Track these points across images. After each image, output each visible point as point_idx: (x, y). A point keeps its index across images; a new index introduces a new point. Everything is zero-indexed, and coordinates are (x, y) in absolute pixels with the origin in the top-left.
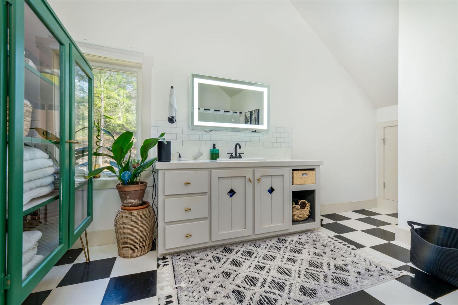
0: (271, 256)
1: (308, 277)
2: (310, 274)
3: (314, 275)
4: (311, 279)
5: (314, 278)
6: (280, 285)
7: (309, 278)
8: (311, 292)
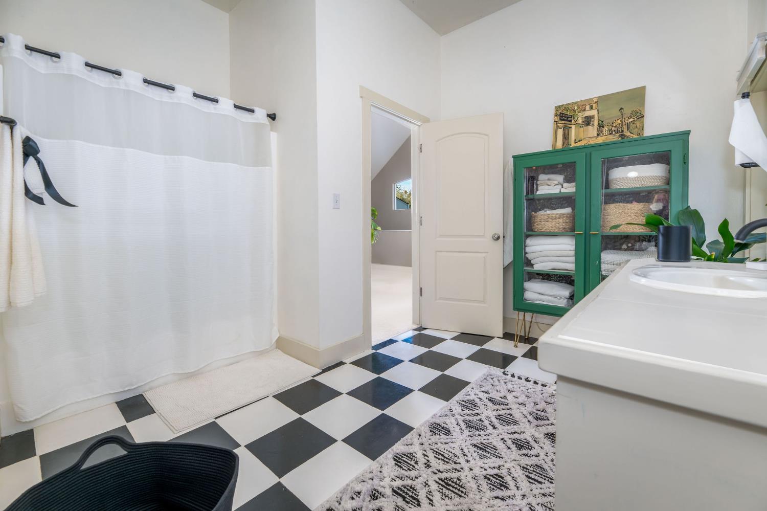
0: (540, 483)
1: (450, 454)
2: (451, 462)
3: (444, 461)
4: (445, 451)
5: (442, 455)
6: (473, 427)
7: (447, 452)
8: (437, 432)
